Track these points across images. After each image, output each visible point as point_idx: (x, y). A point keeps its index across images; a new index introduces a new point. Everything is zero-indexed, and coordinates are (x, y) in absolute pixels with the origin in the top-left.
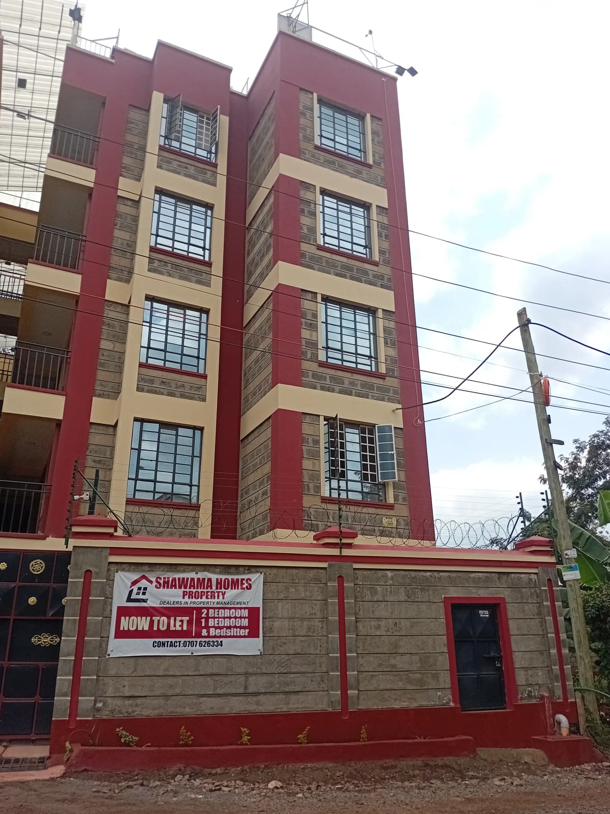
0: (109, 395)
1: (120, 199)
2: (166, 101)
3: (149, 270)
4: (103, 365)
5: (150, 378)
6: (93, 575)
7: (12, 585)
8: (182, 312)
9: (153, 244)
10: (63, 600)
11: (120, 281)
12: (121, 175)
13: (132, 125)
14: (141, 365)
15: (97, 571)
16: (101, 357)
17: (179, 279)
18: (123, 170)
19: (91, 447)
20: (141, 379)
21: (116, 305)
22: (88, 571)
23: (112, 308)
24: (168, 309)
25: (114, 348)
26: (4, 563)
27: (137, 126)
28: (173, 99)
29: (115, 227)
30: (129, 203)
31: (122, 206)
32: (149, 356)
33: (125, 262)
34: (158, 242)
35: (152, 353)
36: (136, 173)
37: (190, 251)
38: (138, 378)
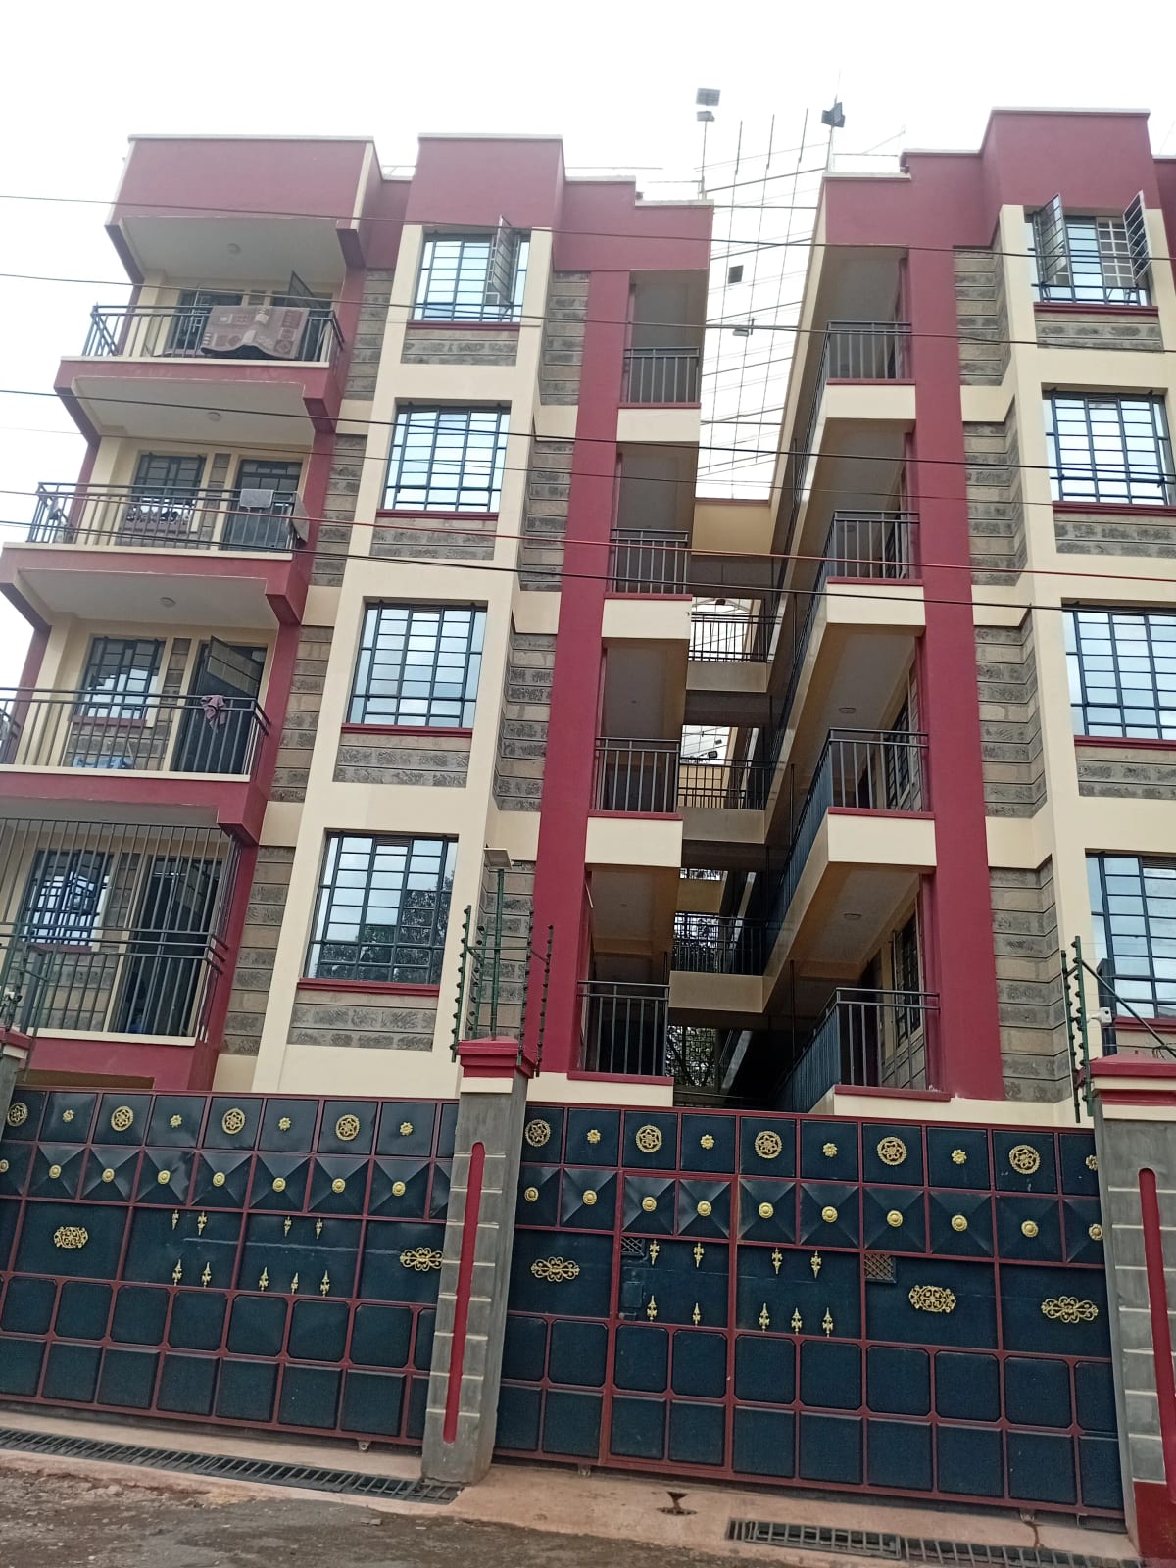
0: (1013, 809)
1: (968, 429)
2: (1029, 217)
3: (1060, 550)
4: (991, 752)
5: (1102, 764)
6: (1157, 1180)
7: (985, 1195)
8: (1141, 620)
9: (1056, 497)
10: (1091, 1229)
11: (996, 584)
12: (964, 383)
13: (965, 284)
14: (1079, 742)
15: (1164, 1171)
16: (985, 738)
17: (1122, 555)
18: (965, 372)
19: (999, 916)
20: (1085, 770)
21: (994, 632)
22: (1146, 1172)
23: (989, 640)
24: (1110, 619)
25: (1007, 716)
26: (960, 1151)
27: (975, 281)
28: (1044, 208)
29: (969, 483)
30: (987, 431)
31: (974, 440)
32: (1089, 720)
33: (998, 546)
34: (1065, 491)
35: (1094, 714)
36: (989, 372)
37: (1133, 494)
38: (1079, 769)
